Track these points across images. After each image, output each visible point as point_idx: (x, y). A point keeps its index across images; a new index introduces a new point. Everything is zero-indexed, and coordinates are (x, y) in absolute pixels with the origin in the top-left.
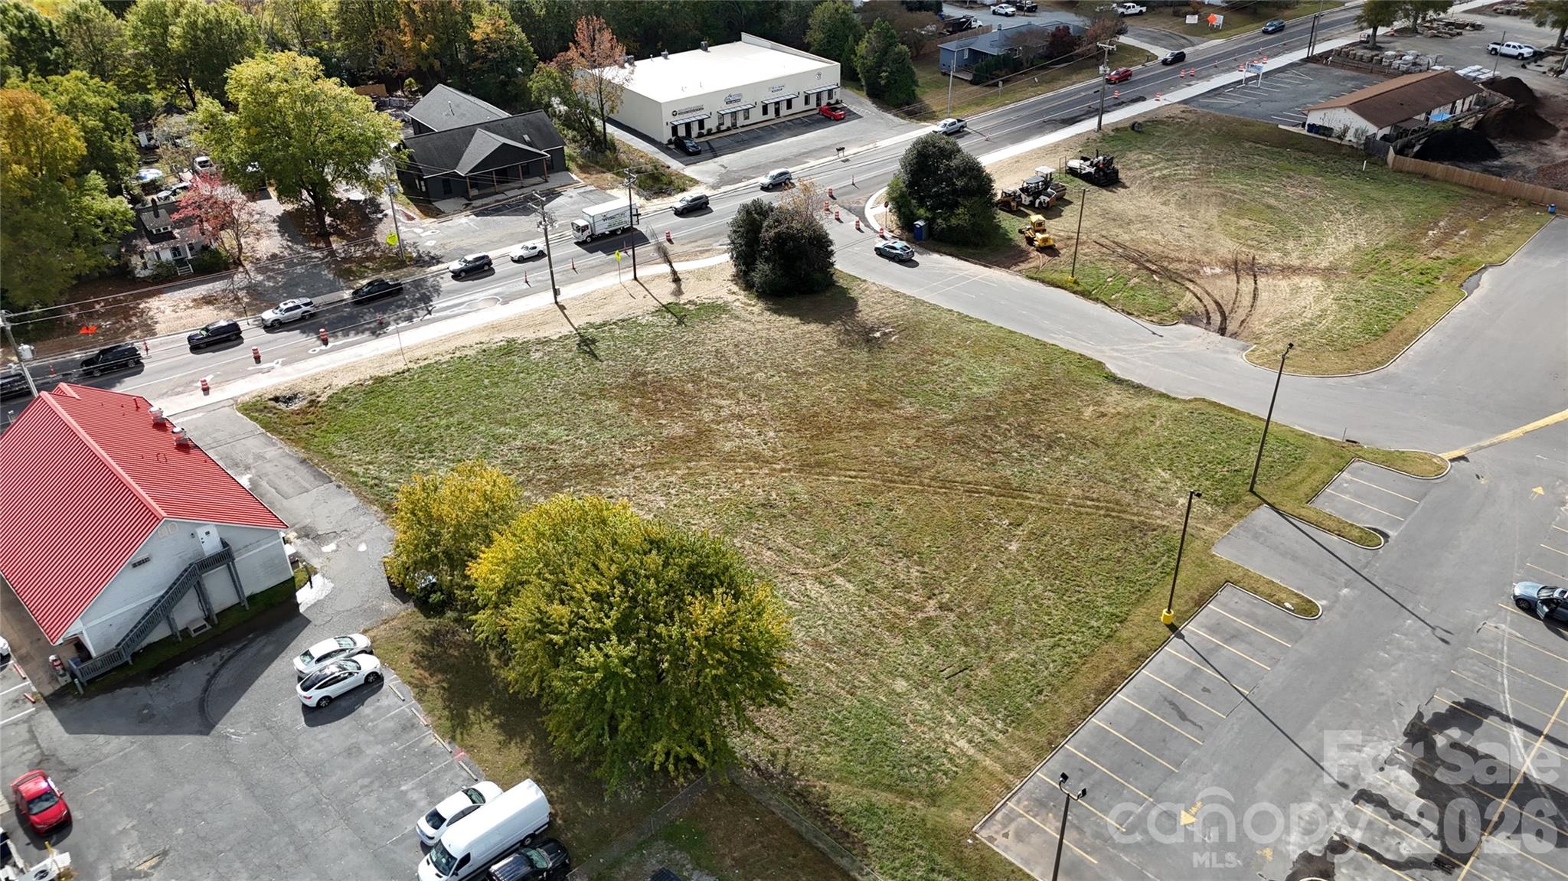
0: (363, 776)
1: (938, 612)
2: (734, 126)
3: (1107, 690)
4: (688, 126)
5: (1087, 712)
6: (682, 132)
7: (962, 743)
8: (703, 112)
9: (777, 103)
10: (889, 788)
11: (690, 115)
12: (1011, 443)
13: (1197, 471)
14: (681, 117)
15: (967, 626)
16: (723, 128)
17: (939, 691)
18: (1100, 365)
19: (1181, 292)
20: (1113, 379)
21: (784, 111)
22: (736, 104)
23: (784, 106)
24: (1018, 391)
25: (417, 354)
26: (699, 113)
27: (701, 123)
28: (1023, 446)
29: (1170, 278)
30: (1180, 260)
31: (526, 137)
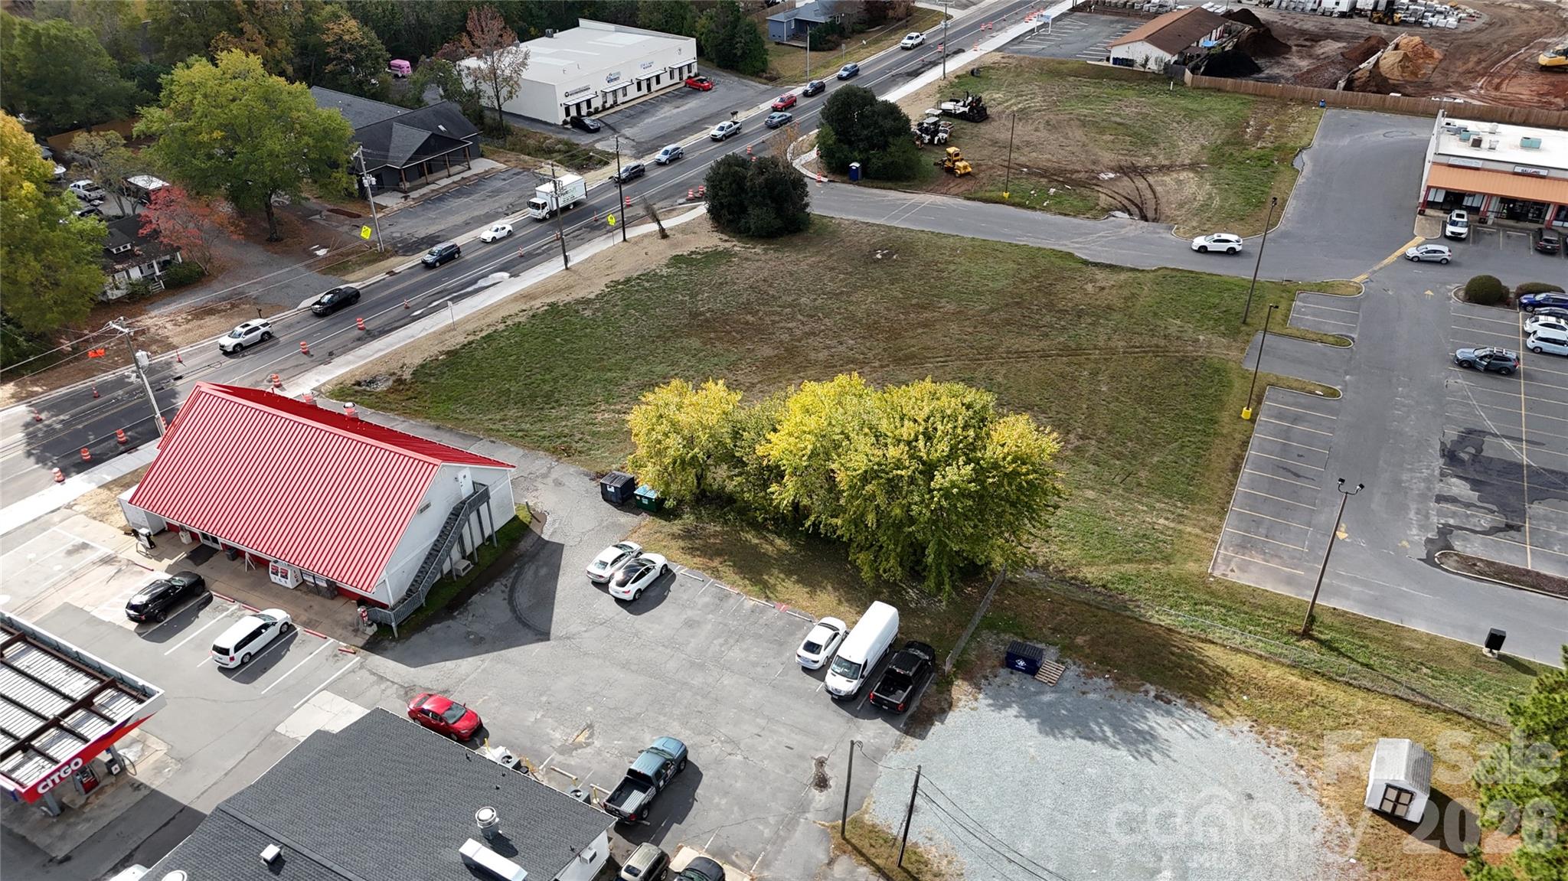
1: (1081, 442)
2: (615, 102)
3: (1236, 469)
5: (1233, 485)
6: (573, 113)
7: (1162, 521)
8: (589, 91)
9: (648, 79)
10: (1129, 561)
11: (579, 95)
12: (1048, 318)
13: (1198, 316)
14: (572, 97)
15: (1109, 446)
16: (608, 105)
17: (1120, 491)
18: (1071, 255)
19: (1095, 194)
20: (1086, 263)
21: (654, 87)
22: (615, 82)
23: (654, 81)
24: (1024, 282)
26: (586, 93)
27: (589, 102)
28: (1059, 319)
29: (1079, 185)
30: (1078, 172)
31: (440, 127)
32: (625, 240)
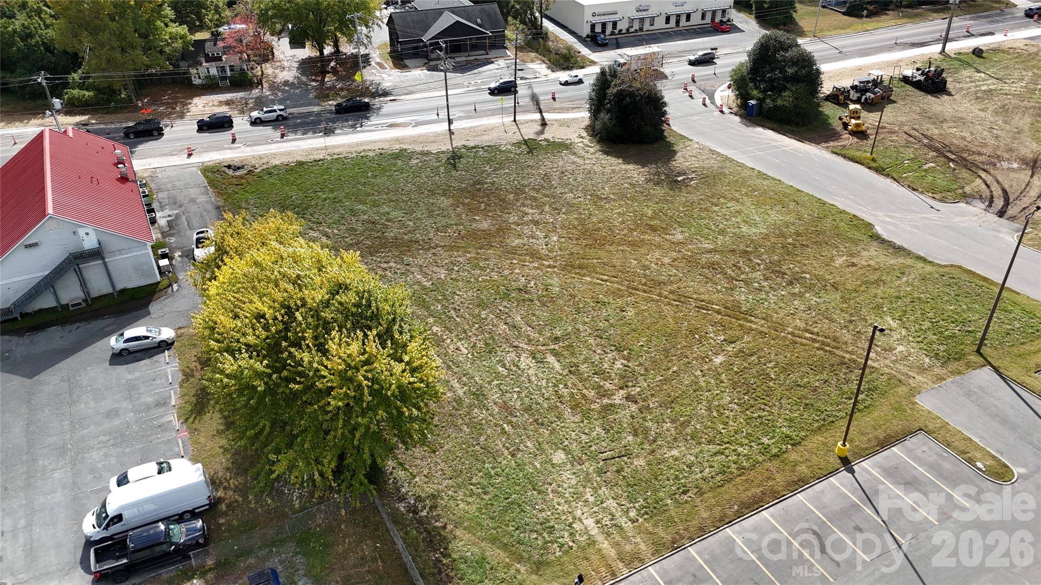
0: (105, 435)
1: (624, 402)
2: (641, 29)
3: (754, 505)
4: (604, 25)
5: (724, 521)
6: (598, 29)
7: (590, 522)
8: (617, 16)
9: (678, 16)
10: (505, 546)
11: (606, 17)
12: (758, 275)
13: (927, 324)
14: (599, 18)
15: (644, 419)
16: (632, 30)
17: (591, 471)
18: (869, 226)
19: (972, 178)
20: (876, 238)
21: (683, 22)
22: (644, 13)
23: (684, 18)
24: (782, 235)
25: (336, 151)
26: (613, 16)
27: (615, 24)
28: (766, 279)
29: (965, 167)
30: (980, 154)
31: (479, 21)
32: (515, 120)
